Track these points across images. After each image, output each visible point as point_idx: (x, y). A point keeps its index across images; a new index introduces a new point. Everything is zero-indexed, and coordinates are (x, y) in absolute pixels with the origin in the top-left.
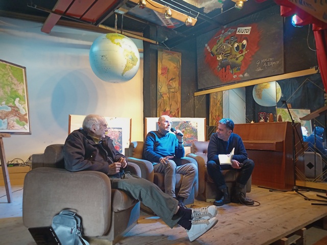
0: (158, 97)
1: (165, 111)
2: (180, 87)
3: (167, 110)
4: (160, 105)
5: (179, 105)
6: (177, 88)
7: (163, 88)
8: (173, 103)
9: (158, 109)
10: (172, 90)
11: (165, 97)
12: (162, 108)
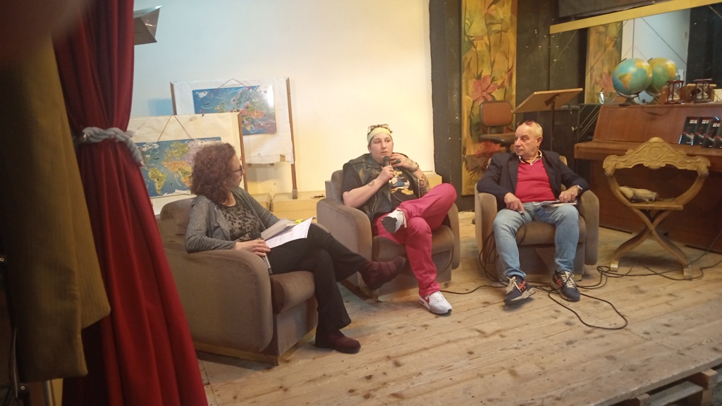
0: (464, 46)
1: (479, 77)
2: (515, 19)
3: (483, 75)
4: (469, 64)
5: (512, 61)
6: (508, 20)
7: (474, 25)
8: (499, 57)
9: (464, 75)
10: (495, 28)
11: (481, 47)
12: (474, 70)
